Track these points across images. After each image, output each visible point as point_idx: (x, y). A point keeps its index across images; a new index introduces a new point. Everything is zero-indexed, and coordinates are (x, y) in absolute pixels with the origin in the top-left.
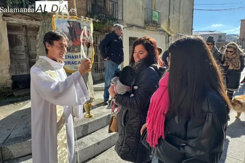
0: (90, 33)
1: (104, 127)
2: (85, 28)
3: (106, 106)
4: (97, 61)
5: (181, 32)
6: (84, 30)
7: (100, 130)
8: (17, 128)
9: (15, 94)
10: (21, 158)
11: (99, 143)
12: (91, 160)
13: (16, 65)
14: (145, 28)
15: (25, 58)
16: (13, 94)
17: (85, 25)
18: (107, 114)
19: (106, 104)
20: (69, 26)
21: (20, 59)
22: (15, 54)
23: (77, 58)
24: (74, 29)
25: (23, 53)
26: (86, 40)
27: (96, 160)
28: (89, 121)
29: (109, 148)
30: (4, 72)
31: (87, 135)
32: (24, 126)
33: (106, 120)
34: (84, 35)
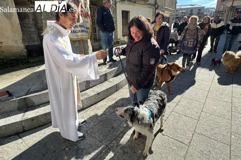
0: (87, 5)
1: (103, 82)
4: (96, 33)
5: (166, 6)
6: (81, 3)
7: (99, 85)
8: (35, 84)
9: (30, 60)
10: (41, 105)
11: (98, 94)
12: (93, 106)
13: (27, 36)
14: (136, 2)
15: (34, 30)
16: (29, 61)
18: (105, 73)
21: (30, 32)
22: (25, 27)
23: (78, 27)
25: (32, 26)
27: (97, 106)
29: (107, 97)
30: (19, 42)
31: (90, 88)
32: (40, 83)
33: (103, 77)
34: (82, 7)
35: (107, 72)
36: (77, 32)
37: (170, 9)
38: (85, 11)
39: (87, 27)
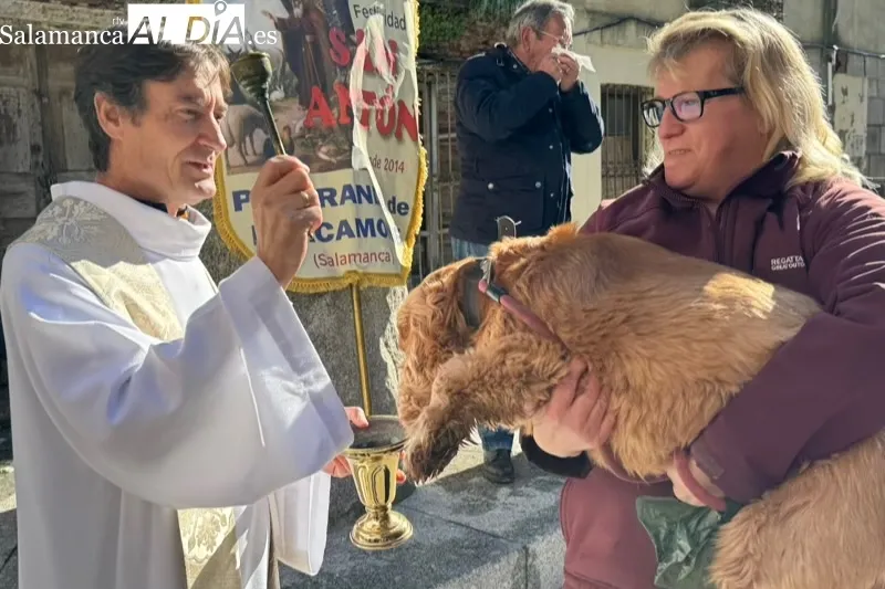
0: (402, 56)
2: (375, 26)
6: (367, 39)
17: (375, 11)
20: (285, 15)
23: (333, 203)
24: (314, 33)
25: (22, 186)
26: (380, 93)
34: (370, 68)
35: (536, 538)
36: (325, 232)
38: (391, 95)
39: (394, 198)
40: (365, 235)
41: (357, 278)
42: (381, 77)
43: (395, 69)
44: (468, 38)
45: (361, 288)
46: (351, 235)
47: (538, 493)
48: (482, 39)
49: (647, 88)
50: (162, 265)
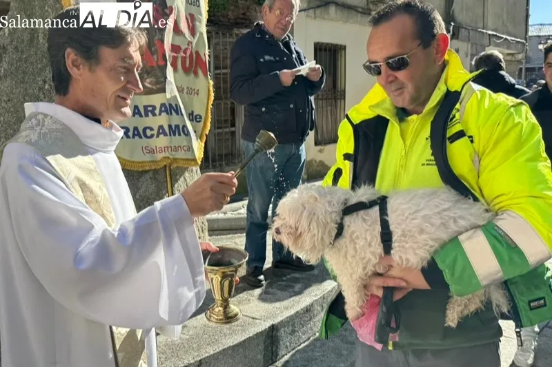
0: (197, 23)
2: (180, 3)
3: (258, 291)
5: (490, 24)
6: (175, 12)
18: (267, 325)
19: (257, 285)
23: (154, 115)
26: (183, 48)
28: (203, 351)
33: (261, 347)
34: (177, 30)
35: (279, 319)
36: (149, 133)
37: (506, 39)
38: (190, 47)
39: (193, 112)
40: (175, 135)
41: (169, 161)
42: (184, 36)
43: (193, 31)
44: (233, 11)
45: (172, 168)
46: (165, 134)
47: (279, 292)
48: (242, 11)
49: (341, 46)
50: (98, 155)
